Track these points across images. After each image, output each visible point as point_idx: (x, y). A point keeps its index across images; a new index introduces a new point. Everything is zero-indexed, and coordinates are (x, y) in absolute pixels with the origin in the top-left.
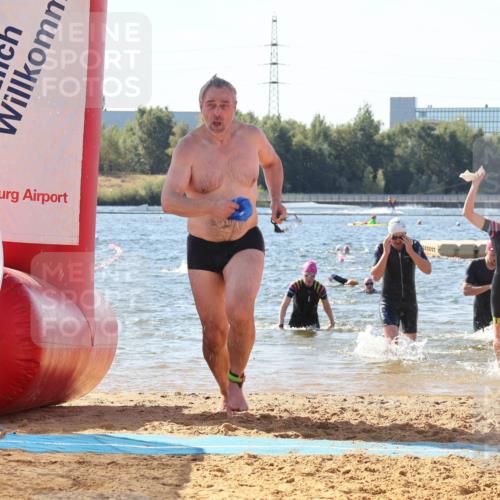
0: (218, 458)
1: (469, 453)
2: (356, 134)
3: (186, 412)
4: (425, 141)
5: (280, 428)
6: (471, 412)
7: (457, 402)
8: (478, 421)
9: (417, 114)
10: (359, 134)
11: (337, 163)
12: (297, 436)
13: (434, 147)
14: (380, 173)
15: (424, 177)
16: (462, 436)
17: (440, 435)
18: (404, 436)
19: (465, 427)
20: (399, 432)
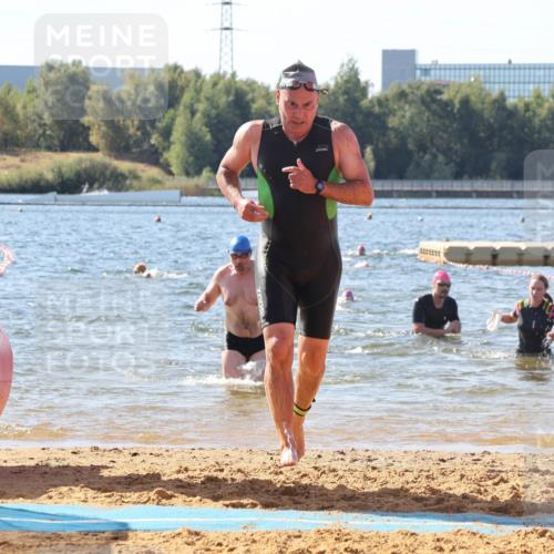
0: (147, 536)
1: (485, 528)
2: (337, 99)
3: (105, 473)
4: (428, 108)
5: (232, 495)
7: (469, 459)
8: (496, 484)
9: (418, 72)
10: (342, 99)
12: (254, 506)
13: (441, 117)
14: (369, 150)
15: (427, 157)
16: (475, 505)
17: (446, 503)
18: (397, 505)
19: (479, 492)
20: (391, 499)
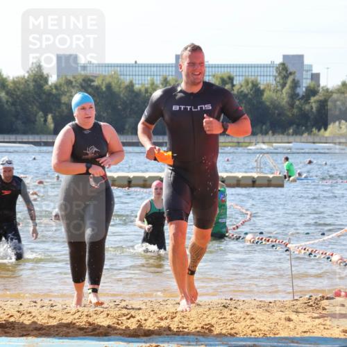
1: (121, 345)
2: (28, 85)
6: (123, 312)
7: (112, 304)
8: (128, 319)
9: (79, 69)
11: (13, 109)
14: (50, 117)
16: (116, 332)
17: (98, 331)
18: (68, 333)
19: (118, 324)
20: (65, 329)
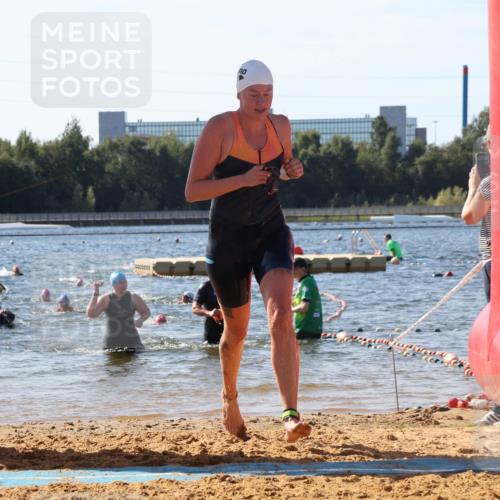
1: (180, 476)
2: (64, 150)
4: (135, 156)
6: (182, 434)
7: (169, 425)
8: (189, 443)
9: (127, 129)
10: (67, 152)
11: (45, 181)
13: (146, 163)
14: (90, 190)
15: (136, 194)
16: (173, 459)
17: (150, 459)
18: (113, 462)
19: (176, 449)
